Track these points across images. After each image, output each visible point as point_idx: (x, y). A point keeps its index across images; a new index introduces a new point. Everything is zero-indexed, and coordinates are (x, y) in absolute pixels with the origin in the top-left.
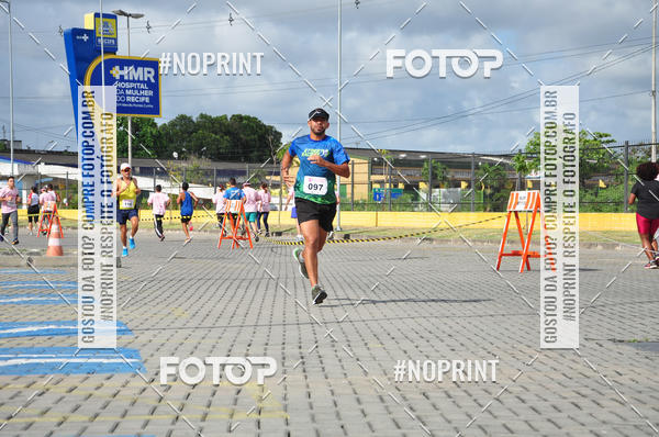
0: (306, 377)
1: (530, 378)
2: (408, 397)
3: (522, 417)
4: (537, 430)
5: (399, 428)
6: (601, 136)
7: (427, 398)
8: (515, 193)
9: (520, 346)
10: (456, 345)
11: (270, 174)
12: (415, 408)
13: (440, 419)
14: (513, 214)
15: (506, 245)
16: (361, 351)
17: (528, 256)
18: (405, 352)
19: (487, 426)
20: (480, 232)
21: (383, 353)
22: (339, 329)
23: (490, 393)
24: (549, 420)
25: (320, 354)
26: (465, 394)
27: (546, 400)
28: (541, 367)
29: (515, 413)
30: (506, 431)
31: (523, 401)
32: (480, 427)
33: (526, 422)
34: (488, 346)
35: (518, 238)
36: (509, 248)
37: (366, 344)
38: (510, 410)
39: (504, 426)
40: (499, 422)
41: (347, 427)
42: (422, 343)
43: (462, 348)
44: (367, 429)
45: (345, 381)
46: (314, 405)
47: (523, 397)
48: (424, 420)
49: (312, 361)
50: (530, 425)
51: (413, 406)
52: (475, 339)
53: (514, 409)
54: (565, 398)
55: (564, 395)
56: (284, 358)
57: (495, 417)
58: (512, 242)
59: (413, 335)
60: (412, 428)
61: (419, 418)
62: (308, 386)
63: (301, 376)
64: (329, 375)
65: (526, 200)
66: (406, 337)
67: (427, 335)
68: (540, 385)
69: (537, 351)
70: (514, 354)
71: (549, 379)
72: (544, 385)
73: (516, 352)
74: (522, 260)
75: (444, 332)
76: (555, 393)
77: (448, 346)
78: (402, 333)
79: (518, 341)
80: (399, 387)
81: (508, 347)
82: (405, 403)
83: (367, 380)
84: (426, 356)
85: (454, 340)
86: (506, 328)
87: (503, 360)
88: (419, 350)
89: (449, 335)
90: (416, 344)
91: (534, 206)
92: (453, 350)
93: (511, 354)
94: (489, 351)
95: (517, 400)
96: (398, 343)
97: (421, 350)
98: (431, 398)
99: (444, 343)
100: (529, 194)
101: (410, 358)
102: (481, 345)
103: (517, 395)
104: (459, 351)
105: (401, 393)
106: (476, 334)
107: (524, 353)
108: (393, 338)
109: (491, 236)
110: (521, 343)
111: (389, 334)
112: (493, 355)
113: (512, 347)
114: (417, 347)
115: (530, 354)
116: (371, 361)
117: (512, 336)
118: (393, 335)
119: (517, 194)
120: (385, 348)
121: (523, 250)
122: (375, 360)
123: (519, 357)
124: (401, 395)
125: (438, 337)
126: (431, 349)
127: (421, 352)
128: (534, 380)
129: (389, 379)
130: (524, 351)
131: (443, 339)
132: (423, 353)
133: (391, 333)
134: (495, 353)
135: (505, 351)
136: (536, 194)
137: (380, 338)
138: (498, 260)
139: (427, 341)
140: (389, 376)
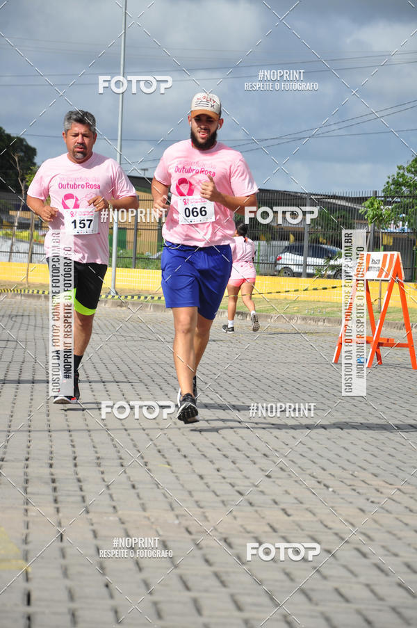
0: (58, 510)
1: (376, 521)
3: (362, 579)
4: (381, 599)
5: (188, 588)
7: (230, 545)
9: (363, 475)
10: (272, 468)
11: (17, 208)
12: (212, 559)
13: (247, 579)
16: (138, 474)
17: (380, 344)
18: (201, 477)
19: (313, 590)
20: (314, 306)
21: (171, 477)
22: (108, 440)
24: (400, 585)
25: (79, 476)
27: (396, 555)
28: (391, 506)
29: (352, 572)
30: (339, 598)
31: (364, 555)
32: (303, 591)
33: (368, 586)
34: (317, 472)
35: (367, 317)
37: (146, 464)
38: (345, 567)
39: (337, 591)
40: (330, 585)
41: (114, 586)
42: (226, 464)
43: (283, 474)
44: (143, 589)
45: (113, 518)
46: (69, 551)
47: (365, 549)
48: (224, 578)
49: (68, 488)
50: (372, 591)
51: (209, 557)
52: (301, 461)
53: (353, 568)
56: (27, 481)
57: (325, 578)
59: (212, 453)
60: (206, 591)
61: (217, 575)
62: (60, 524)
63: (50, 509)
64: (91, 509)
65: (380, 265)
66: (203, 455)
67: (232, 453)
68: (389, 532)
69: (387, 483)
70: (354, 485)
71: (401, 524)
72: (395, 532)
73: (357, 483)
74: (371, 350)
75: (257, 450)
76: (409, 545)
77: (263, 470)
78: (198, 449)
79: (360, 467)
80: (190, 529)
81: (346, 474)
82: (198, 553)
83: (145, 517)
84: (230, 484)
85: (271, 462)
86: (344, 448)
87: (339, 495)
88: (221, 476)
89: (265, 455)
90: (217, 466)
91: (391, 273)
92: (268, 476)
93: (350, 485)
94: (320, 480)
95: (356, 553)
96: (191, 464)
97: (224, 475)
98: (234, 546)
99: (256, 466)
100: (385, 256)
101: (208, 487)
102: (309, 472)
103: (356, 546)
104: (277, 478)
105: (193, 537)
106: (301, 455)
107: (369, 484)
108: (185, 456)
109: (329, 313)
110: (365, 469)
111: (179, 450)
112: (325, 485)
113: (352, 475)
114: (218, 470)
115: (377, 487)
116: (152, 488)
117: (352, 459)
118: (184, 451)
119: (369, 256)
120: (172, 471)
121: (371, 336)
122: (158, 488)
123: (360, 491)
124: (194, 540)
125: (248, 457)
126: (238, 474)
127: (224, 478)
128: (381, 525)
129: (177, 516)
130: (369, 482)
131: (256, 460)
132: (226, 480)
133: (182, 449)
134: (328, 483)
135: (342, 482)
136: (395, 257)
137: (166, 456)
138: (337, 347)
139: (233, 462)
140: (177, 512)
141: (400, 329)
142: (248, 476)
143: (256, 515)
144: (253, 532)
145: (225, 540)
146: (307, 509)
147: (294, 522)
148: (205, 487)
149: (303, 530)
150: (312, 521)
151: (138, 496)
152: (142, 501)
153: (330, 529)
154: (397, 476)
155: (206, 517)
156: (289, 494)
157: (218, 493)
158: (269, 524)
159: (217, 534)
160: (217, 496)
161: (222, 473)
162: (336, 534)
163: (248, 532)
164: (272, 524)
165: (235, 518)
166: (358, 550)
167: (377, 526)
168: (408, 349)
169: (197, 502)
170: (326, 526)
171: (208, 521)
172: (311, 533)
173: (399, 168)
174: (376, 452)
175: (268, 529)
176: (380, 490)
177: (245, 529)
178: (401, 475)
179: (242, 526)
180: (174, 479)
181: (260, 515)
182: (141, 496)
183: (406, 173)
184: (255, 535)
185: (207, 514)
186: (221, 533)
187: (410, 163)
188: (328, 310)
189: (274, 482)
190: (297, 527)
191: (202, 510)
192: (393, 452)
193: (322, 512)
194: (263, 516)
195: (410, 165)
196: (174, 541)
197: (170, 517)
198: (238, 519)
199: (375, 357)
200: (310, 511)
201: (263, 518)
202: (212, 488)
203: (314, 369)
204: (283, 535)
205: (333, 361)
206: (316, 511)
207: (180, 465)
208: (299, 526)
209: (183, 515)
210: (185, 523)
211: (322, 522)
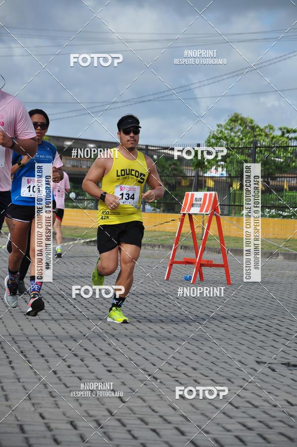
2: (53, 426)
6: (288, 132)
7: (75, 427)
8: (190, 193)
9: (185, 369)
10: (113, 365)
14: (187, 216)
15: (179, 251)
17: (202, 265)
18: (55, 372)
20: (151, 235)
21: (31, 373)
23: (146, 424)
26: (118, 424)
27: (208, 433)
31: (182, 433)
34: (149, 367)
35: (191, 243)
36: (182, 255)
37: (10, 362)
38: (166, 443)
42: (76, 362)
43: (121, 369)
47: (182, 428)
51: (57, 437)
52: (136, 358)
54: (228, 431)
55: (229, 427)
58: (185, 248)
65: (202, 202)
66: (58, 354)
67: (81, 353)
68: (203, 414)
69: (203, 375)
70: (177, 377)
71: (213, 407)
72: (208, 414)
73: (180, 375)
74: (195, 269)
75: (101, 350)
76: (218, 424)
77: (105, 366)
78: (54, 350)
79: (182, 362)
80: (43, 415)
81: (171, 369)
82: (49, 434)
83: (7, 406)
84: (78, 377)
85: (112, 359)
86: (171, 347)
87: (164, 385)
88: (71, 371)
89: (107, 354)
90: (68, 363)
91: (210, 208)
92: (110, 371)
93: (174, 377)
94: (150, 373)
95: (175, 432)
96: (48, 362)
97: (73, 370)
98: (79, 428)
99: (100, 363)
100: (205, 195)
101: (60, 380)
102: (142, 367)
103: (176, 426)
104: (117, 372)
105: (46, 421)
106: (137, 353)
107: (189, 376)
108: (43, 356)
109: (162, 240)
110: (186, 364)
111: (38, 351)
112: (154, 378)
113: (176, 369)
114: (69, 367)
115: (196, 379)
116: (14, 382)
117: (177, 356)
118: (42, 352)
119: (193, 195)
120: (31, 368)
121: (195, 258)
122: (19, 382)
123: (182, 382)
124: (46, 424)
125: (94, 356)
126: (85, 369)
127: (73, 373)
128: (196, 409)
129: (33, 404)
130: (189, 374)
131: (100, 358)
132: (75, 374)
133: (41, 350)
134: (156, 376)
135: (168, 374)
136: (213, 195)
137: (27, 356)
138: (168, 268)
139: (81, 360)
140: (33, 401)
141: (219, 253)
142: (93, 371)
143: (98, 403)
144: (95, 416)
145: (72, 423)
146: (139, 397)
147: (128, 407)
148: (58, 380)
149: (134, 414)
150: (142, 407)
151: (2, 389)
152: (4, 393)
153: (156, 412)
154: (211, 370)
155: (57, 405)
156: (125, 385)
157: (68, 385)
158: (107, 409)
159: (66, 418)
160: (67, 387)
161: (72, 369)
162: (161, 417)
163: (91, 416)
164: (110, 409)
165: (81, 405)
166: (177, 429)
167: (194, 410)
168: (224, 268)
169: (50, 392)
170: (153, 410)
171: (59, 408)
172: (140, 416)
173: (218, 126)
174: (196, 350)
175: (107, 413)
176: (198, 381)
177: (88, 413)
178: (216, 368)
179: (86, 411)
180: (33, 374)
181: (100, 402)
182: (5, 388)
183: (223, 130)
184: (96, 418)
185: (58, 402)
186: (68, 417)
187: (227, 121)
188: (162, 238)
189: (114, 375)
190: (130, 412)
191: (53, 399)
192: (209, 350)
193: (151, 398)
194: (103, 403)
195: (227, 123)
196: (30, 425)
197: (28, 405)
198: (83, 406)
199: (198, 275)
200: (141, 399)
201: (103, 404)
202: (63, 382)
203: (150, 285)
204: (119, 418)
205: (165, 279)
206: (146, 398)
207: (38, 363)
208: (132, 410)
209: (39, 404)
210: (40, 410)
211: (150, 407)
